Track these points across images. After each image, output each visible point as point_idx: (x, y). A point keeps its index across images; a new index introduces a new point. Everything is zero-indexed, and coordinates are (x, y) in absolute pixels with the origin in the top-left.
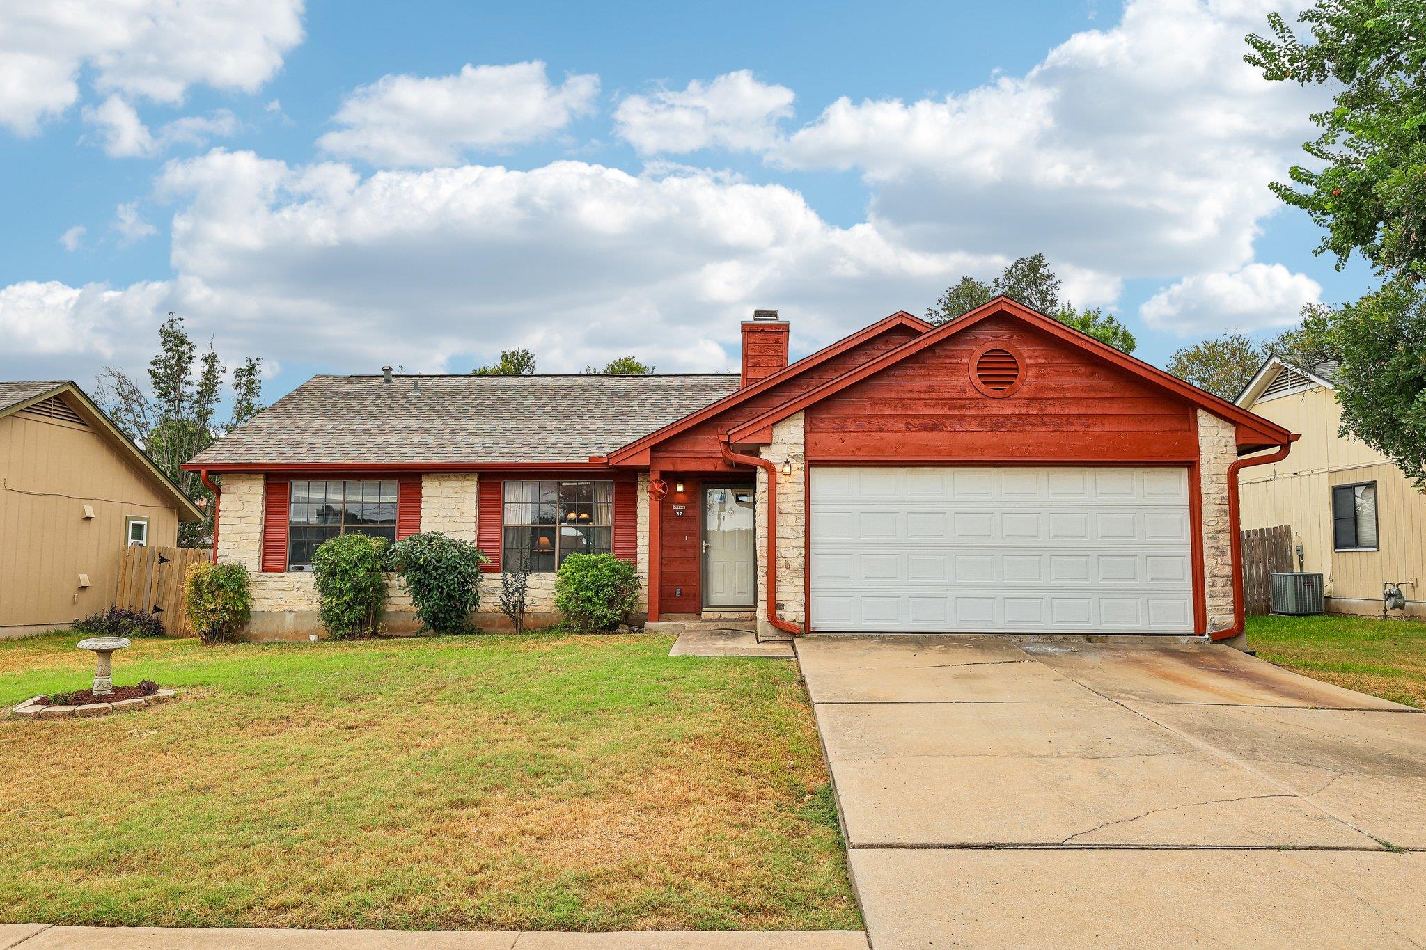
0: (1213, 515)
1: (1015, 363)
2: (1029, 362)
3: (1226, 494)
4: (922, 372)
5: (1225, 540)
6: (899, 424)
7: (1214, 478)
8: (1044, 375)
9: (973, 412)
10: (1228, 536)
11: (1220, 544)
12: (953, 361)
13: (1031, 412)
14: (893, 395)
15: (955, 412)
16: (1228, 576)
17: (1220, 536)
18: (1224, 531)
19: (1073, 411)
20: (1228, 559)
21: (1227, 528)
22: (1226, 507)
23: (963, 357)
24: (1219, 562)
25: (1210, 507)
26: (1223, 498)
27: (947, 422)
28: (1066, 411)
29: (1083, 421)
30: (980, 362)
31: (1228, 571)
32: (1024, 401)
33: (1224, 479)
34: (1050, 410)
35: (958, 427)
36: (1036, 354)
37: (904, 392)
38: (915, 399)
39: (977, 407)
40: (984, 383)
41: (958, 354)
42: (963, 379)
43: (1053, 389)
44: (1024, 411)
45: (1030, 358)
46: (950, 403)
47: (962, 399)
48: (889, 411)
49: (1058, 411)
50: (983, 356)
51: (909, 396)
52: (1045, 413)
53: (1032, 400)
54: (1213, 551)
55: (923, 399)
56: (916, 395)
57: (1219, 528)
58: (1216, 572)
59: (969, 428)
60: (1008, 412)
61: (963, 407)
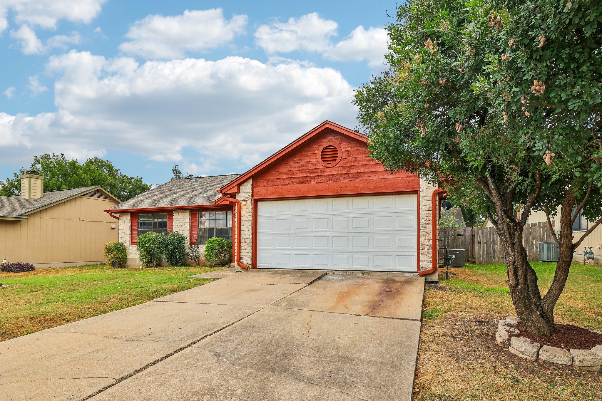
0: (424, 216)
1: (337, 151)
2: (343, 150)
3: (431, 206)
4: (299, 158)
5: (430, 228)
6: (289, 182)
7: (425, 198)
8: (350, 156)
9: (319, 174)
10: (431, 226)
11: (427, 230)
12: (311, 152)
13: (343, 173)
14: (287, 169)
15: (312, 175)
16: (430, 245)
17: (428, 226)
18: (429, 223)
19: (362, 170)
20: (430, 237)
21: (431, 222)
22: (431, 212)
23: (315, 150)
24: (426, 238)
25: (423, 212)
26: (429, 208)
27: (308, 179)
28: (359, 171)
29: (367, 175)
30: (322, 152)
31: (431, 242)
32: (341, 168)
33: (430, 198)
34: (352, 171)
35: (313, 181)
36: (347, 146)
37: (291, 168)
38: (296, 170)
39: (321, 172)
40: (324, 161)
41: (314, 149)
42: (315, 160)
43: (354, 161)
44: (340, 172)
45: (344, 148)
46: (309, 171)
47: (315, 169)
48: (285, 176)
49: (355, 171)
50: (324, 149)
51: (293, 169)
52: (350, 172)
53: (344, 167)
54: (424, 233)
55: (299, 170)
56: (296, 169)
57: (427, 222)
58: (424, 243)
59: (317, 182)
60: (334, 173)
61: (315, 172)
